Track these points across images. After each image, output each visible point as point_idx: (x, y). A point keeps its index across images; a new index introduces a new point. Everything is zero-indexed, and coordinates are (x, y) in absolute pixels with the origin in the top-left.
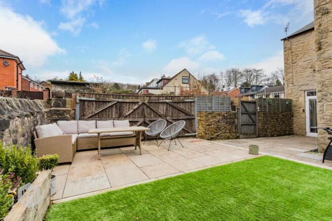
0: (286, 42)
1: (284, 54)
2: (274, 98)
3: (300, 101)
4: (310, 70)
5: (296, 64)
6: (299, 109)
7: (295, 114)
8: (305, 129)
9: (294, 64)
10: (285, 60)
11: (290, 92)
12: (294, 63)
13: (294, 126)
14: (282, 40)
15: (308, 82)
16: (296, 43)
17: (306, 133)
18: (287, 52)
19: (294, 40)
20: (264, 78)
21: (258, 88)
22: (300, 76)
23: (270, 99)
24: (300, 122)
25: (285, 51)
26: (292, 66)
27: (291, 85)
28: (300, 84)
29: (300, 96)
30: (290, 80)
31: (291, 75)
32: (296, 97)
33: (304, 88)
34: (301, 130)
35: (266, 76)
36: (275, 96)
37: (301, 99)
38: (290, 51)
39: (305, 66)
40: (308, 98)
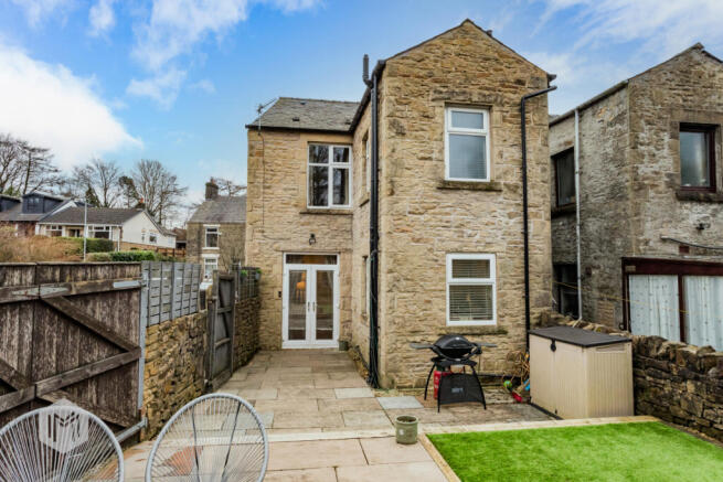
0: (254, 134)
1: (249, 161)
2: (93, 238)
3: (274, 273)
4: (294, 209)
5: (270, 191)
6: (271, 291)
7: (265, 301)
8: (280, 335)
9: (267, 190)
10: (249, 173)
11: (256, 251)
12: (269, 188)
13: (262, 328)
14: (247, 127)
15: (288, 235)
16: (274, 146)
17: (281, 341)
18: (256, 158)
19: (269, 137)
20: (51, 175)
21: (48, 203)
22: (277, 219)
23: (245, 268)
24: (271, 320)
25: (251, 155)
26: (264, 193)
27: (259, 235)
28: (277, 235)
29: (275, 262)
30: (259, 223)
31: (260, 211)
32: (268, 262)
33: (283, 245)
34: (273, 338)
35: (56, 171)
36: (97, 235)
37: (276, 269)
38: (261, 159)
39: (287, 200)
40: (288, 267)
